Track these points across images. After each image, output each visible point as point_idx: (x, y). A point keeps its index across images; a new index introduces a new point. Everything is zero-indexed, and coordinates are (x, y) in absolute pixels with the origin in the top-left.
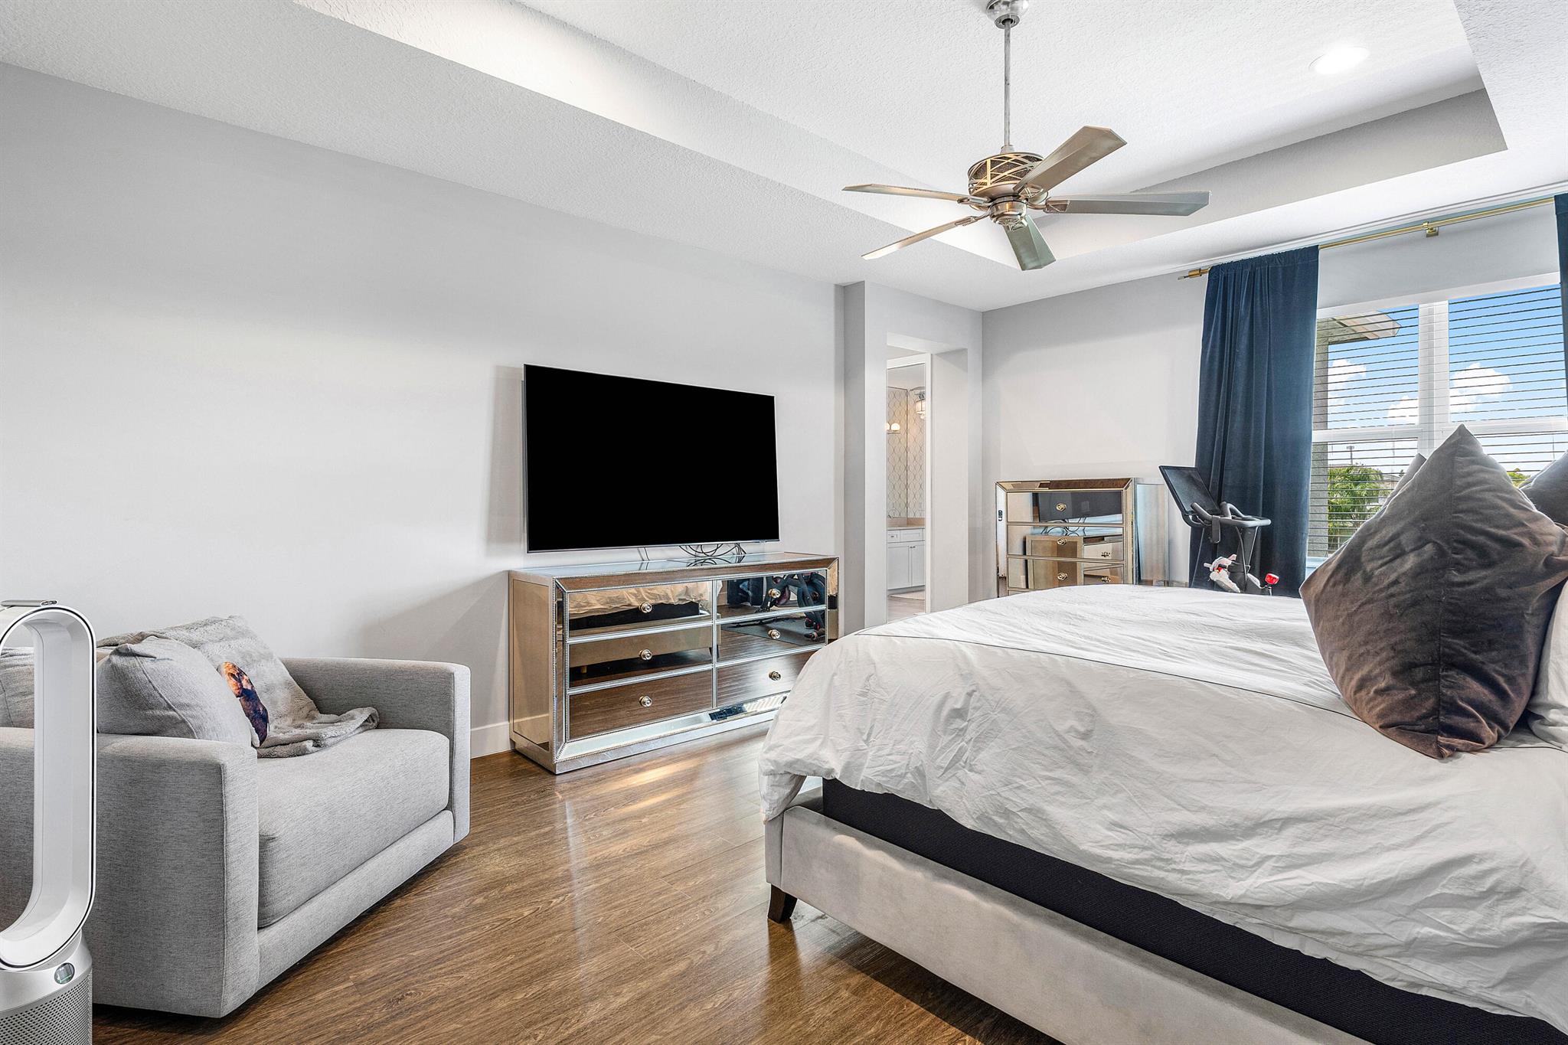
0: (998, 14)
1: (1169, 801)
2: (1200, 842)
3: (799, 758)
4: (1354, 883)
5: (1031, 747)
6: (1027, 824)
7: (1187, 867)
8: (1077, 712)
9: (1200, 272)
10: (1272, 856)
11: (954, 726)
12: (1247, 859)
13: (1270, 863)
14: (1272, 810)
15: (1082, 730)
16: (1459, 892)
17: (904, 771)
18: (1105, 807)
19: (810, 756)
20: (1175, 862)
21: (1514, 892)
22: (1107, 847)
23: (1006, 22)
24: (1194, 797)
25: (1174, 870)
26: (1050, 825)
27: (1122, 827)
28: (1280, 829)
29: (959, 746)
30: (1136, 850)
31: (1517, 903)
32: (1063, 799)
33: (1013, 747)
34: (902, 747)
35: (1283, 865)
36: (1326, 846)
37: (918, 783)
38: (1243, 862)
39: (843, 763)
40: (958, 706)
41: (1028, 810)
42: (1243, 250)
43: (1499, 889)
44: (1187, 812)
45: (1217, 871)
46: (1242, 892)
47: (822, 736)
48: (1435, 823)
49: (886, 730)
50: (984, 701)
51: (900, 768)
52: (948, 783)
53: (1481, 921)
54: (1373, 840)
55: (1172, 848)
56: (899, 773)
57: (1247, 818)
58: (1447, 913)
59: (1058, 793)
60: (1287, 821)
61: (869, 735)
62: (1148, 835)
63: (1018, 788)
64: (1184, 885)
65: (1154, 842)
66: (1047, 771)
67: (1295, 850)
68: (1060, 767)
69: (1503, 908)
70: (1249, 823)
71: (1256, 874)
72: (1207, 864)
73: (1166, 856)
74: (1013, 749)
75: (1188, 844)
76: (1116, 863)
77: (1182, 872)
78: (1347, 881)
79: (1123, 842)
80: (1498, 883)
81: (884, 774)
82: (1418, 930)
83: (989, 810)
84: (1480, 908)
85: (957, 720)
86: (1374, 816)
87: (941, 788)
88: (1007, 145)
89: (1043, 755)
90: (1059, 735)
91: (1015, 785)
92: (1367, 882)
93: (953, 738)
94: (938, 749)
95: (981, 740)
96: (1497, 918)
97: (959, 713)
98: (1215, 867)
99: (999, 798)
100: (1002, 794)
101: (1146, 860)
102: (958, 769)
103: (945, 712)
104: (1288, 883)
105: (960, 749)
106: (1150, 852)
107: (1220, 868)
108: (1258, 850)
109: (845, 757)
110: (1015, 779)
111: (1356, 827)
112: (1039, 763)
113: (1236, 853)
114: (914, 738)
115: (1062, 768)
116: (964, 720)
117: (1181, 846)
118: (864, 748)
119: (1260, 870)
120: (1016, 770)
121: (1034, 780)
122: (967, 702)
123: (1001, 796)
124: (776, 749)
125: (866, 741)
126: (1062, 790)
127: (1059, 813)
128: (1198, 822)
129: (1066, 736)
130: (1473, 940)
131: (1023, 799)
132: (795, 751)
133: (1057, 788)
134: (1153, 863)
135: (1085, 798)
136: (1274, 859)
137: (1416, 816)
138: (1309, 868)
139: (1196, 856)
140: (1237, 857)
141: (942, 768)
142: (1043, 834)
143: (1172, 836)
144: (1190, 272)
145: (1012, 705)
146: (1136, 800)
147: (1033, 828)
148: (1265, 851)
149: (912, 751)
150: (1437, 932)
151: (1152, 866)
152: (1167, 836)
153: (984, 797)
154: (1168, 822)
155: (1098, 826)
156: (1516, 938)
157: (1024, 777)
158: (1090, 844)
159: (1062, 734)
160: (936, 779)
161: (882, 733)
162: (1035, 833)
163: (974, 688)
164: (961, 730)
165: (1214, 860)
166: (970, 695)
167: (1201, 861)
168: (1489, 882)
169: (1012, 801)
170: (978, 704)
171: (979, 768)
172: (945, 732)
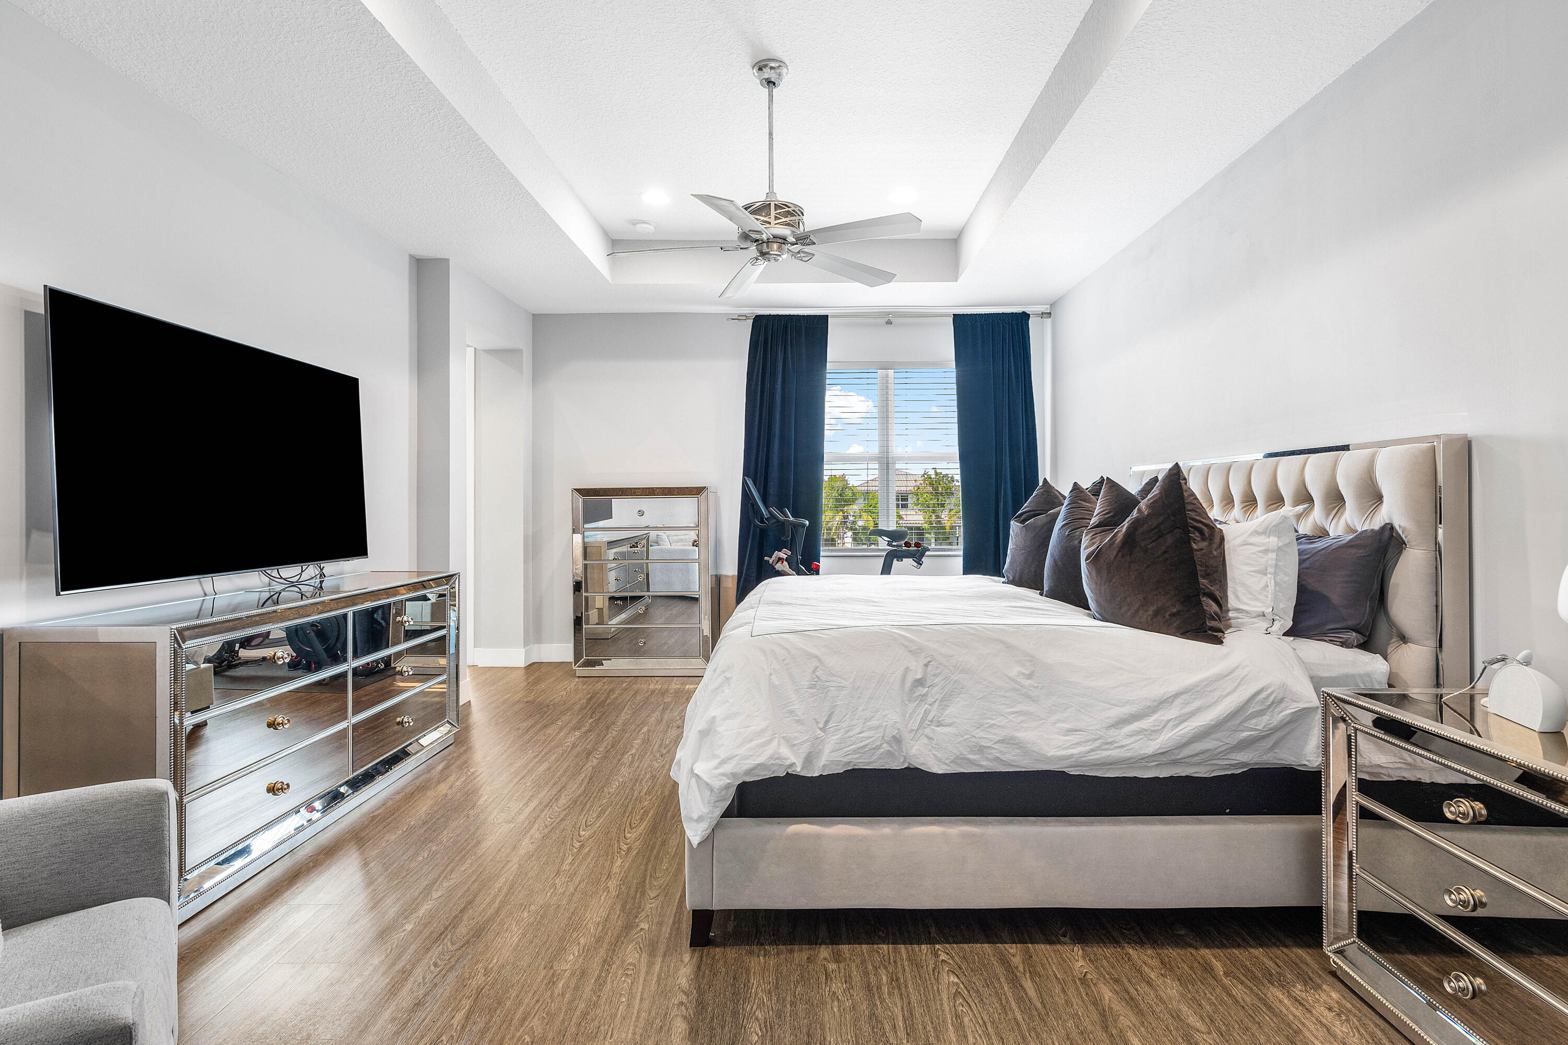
0: (766, 76)
1: (1104, 704)
2: (1128, 724)
3: (759, 762)
4: (1215, 720)
5: (994, 693)
6: (1001, 752)
7: (1125, 742)
8: (1018, 661)
9: (746, 317)
10: (1172, 719)
11: (917, 694)
12: (1158, 726)
13: (1171, 723)
14: (1167, 692)
15: (1027, 672)
16: (1260, 708)
17: (879, 743)
18: (1059, 721)
19: (771, 758)
20: (1116, 742)
21: (1281, 700)
22: (1068, 748)
23: (770, 83)
24: (1119, 697)
25: (1116, 747)
26: (1022, 747)
27: (1076, 731)
28: (1172, 702)
29: (924, 709)
30: (1090, 743)
31: (1283, 705)
32: (1027, 725)
33: (978, 697)
34: (874, 723)
35: (1178, 722)
36: (1197, 704)
37: (894, 750)
38: (1156, 728)
39: (803, 756)
40: (919, 676)
41: (1001, 741)
42: (775, 307)
43: (1276, 701)
44: (1116, 708)
45: (1141, 739)
46: (1157, 747)
47: (777, 735)
48: (1241, 676)
49: (852, 712)
50: (943, 668)
51: (874, 742)
52: (919, 741)
53: (1269, 720)
54: (1217, 694)
55: (1112, 732)
56: (873, 746)
57: (1154, 701)
58: (1254, 721)
59: (1023, 721)
60: (1177, 696)
61: (827, 722)
62: (1097, 730)
63: (990, 727)
64: (1123, 755)
65: (1101, 733)
66: (1010, 708)
67: (1183, 711)
68: (1019, 703)
69: (1278, 709)
70: (1155, 704)
71: (1164, 732)
72: (1135, 737)
73: (1110, 740)
74: (979, 699)
75: (1121, 728)
76: (1077, 756)
77: (1122, 747)
78: (1212, 720)
79: (1079, 740)
80: (1275, 697)
81: (855, 751)
82: (1242, 735)
83: (964, 752)
84: (1268, 713)
85: (919, 688)
86: (1215, 680)
87: (915, 748)
88: (771, 192)
89: (1006, 697)
90: (1013, 680)
91: (986, 726)
92: (1221, 718)
93: (918, 704)
94: (908, 716)
95: (946, 700)
96: (1275, 716)
97: (919, 683)
98: (1140, 737)
99: (974, 739)
100: (977, 736)
101: (1098, 747)
102: (925, 728)
103: (908, 684)
104: (1182, 732)
105: (925, 711)
106: (1099, 741)
107: (1143, 737)
108: (1162, 718)
109: (804, 750)
110: (986, 721)
111: (1209, 689)
112: (1003, 704)
113: (1151, 724)
114: (886, 712)
115: (1021, 703)
116: (924, 687)
117: (1118, 730)
118: (822, 735)
119: (1166, 730)
120: (985, 714)
121: (1002, 717)
122: (925, 673)
123: (975, 737)
124: (730, 761)
125: (823, 729)
126: (1024, 718)
127: (1028, 735)
128: (1127, 712)
129: (1018, 679)
130: (1266, 731)
131: (995, 734)
132: (754, 757)
133: (1021, 718)
134: (1103, 747)
135: (1041, 720)
136: (1172, 721)
137: (1233, 675)
138: (1190, 720)
139: (1127, 734)
140: (1152, 726)
141: (913, 730)
142: (1015, 755)
143: (1113, 726)
144: (739, 316)
145: (969, 666)
146: (1082, 710)
147: (1004, 754)
148: (1166, 718)
149: (886, 724)
150: (1252, 733)
151: (1102, 750)
152: (1109, 727)
153: (958, 743)
154: (1108, 718)
155: (1057, 736)
156: (1284, 723)
157: (994, 717)
158: (1054, 750)
159: (1015, 678)
160: (910, 741)
161: (848, 716)
162: (1008, 757)
163: (929, 659)
164: (923, 696)
165: (1139, 733)
166: (926, 665)
167: (1131, 736)
168: (1271, 699)
169: (985, 738)
170: (938, 671)
171: (948, 721)
172: (910, 701)
